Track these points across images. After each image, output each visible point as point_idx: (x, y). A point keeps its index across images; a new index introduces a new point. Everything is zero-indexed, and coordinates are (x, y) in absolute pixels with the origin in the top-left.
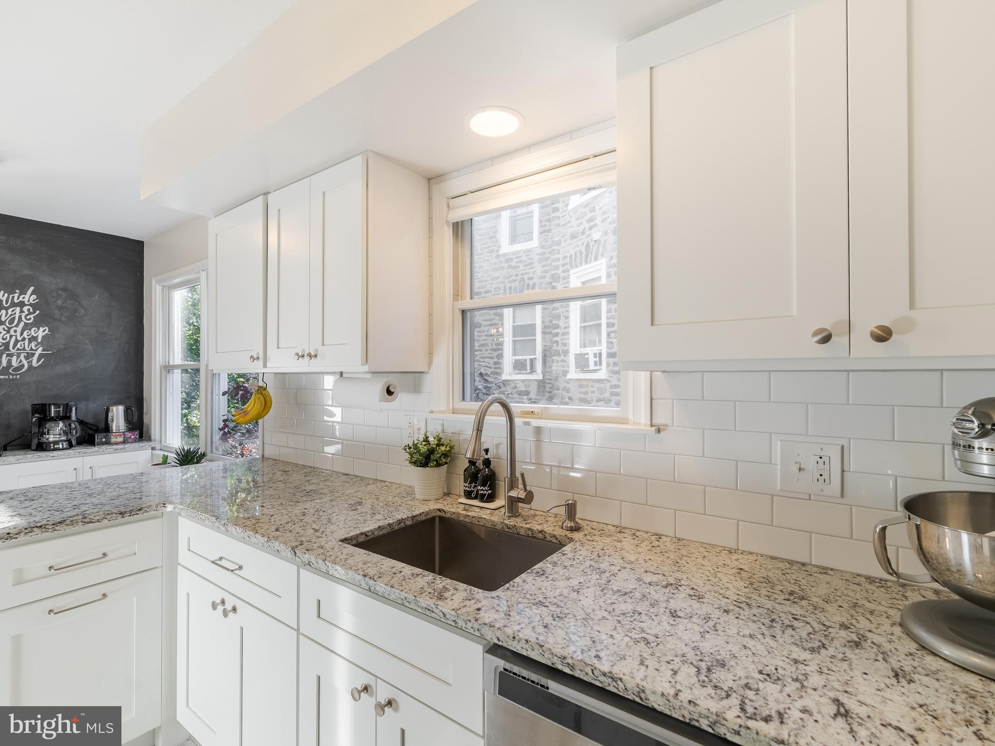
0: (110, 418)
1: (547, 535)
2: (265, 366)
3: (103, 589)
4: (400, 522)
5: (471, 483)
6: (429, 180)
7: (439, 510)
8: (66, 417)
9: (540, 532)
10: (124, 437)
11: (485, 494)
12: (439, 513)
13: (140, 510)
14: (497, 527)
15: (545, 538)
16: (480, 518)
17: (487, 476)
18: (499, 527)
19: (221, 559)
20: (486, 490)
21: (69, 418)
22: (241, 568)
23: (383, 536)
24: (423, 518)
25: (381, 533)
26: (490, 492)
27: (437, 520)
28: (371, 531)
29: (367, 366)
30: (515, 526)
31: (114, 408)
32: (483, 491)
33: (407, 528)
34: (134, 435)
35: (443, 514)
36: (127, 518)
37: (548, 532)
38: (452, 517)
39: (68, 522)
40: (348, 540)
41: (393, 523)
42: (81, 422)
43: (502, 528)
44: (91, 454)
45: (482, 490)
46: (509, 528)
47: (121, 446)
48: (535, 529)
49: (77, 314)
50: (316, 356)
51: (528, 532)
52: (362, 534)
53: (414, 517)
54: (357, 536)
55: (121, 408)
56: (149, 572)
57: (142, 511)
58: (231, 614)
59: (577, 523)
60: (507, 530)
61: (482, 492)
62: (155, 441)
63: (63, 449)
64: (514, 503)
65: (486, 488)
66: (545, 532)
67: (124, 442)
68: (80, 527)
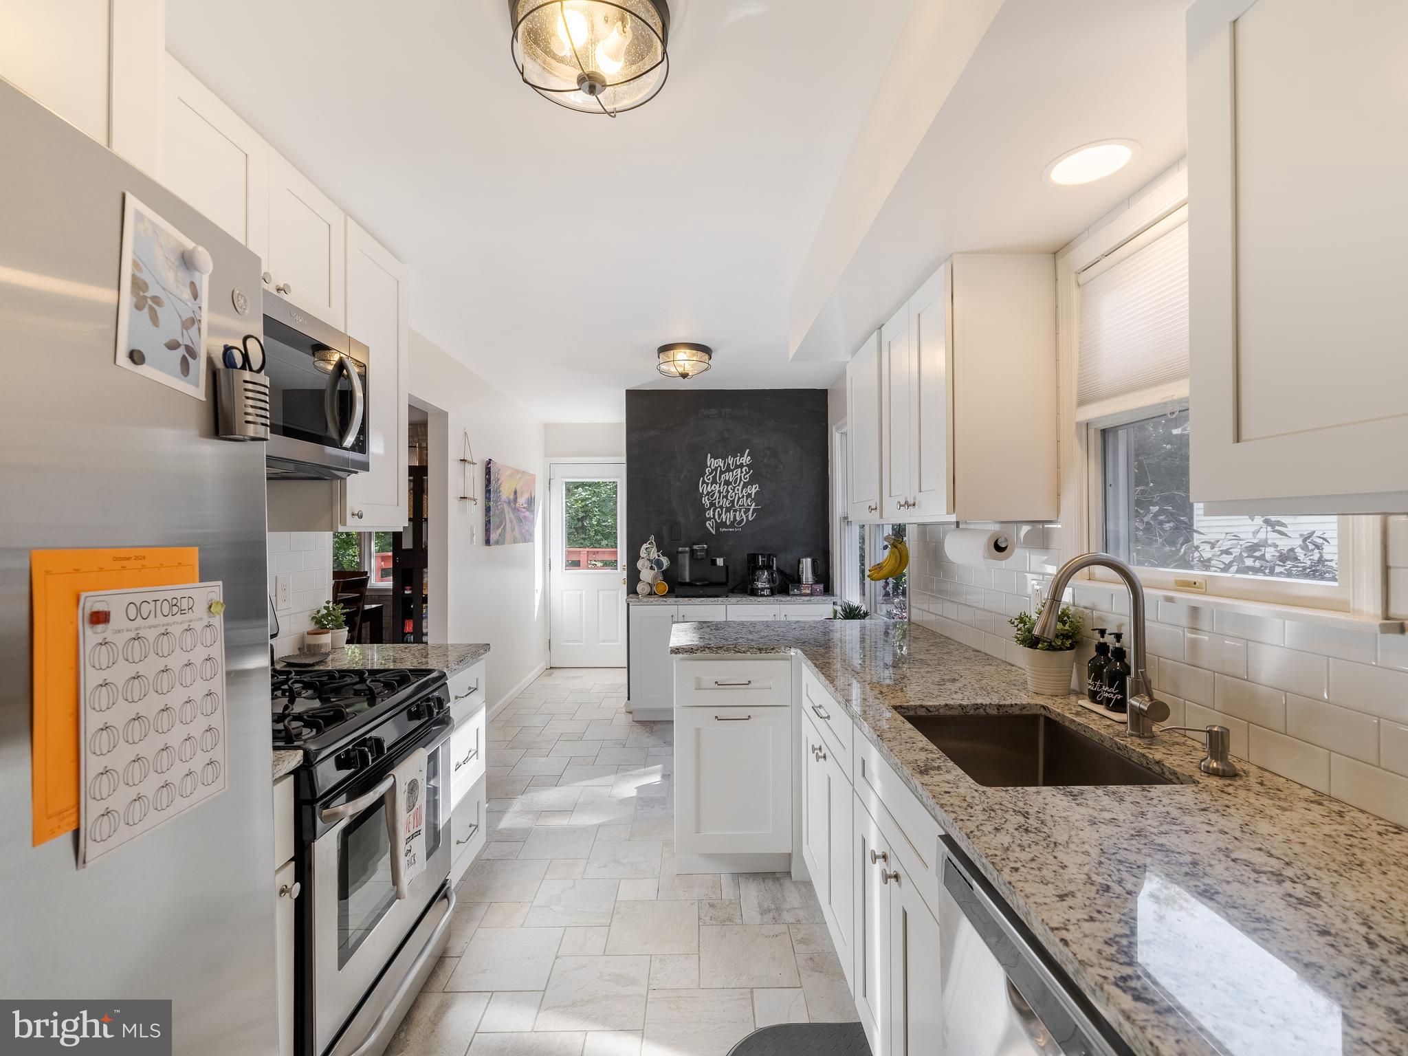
0: (801, 569)
1: (1165, 770)
2: (881, 517)
3: (749, 711)
4: (977, 707)
5: (1095, 680)
6: (1055, 253)
7: (1044, 708)
8: (768, 567)
9: (1157, 762)
10: (811, 590)
11: (1111, 699)
12: (1043, 712)
13: (773, 649)
14: (1105, 744)
15: (1163, 773)
16: (1086, 726)
17: (1117, 672)
18: (1107, 744)
19: (820, 706)
20: (1112, 693)
21: (772, 567)
22: (828, 717)
23: (953, 717)
24: (1016, 711)
25: (949, 713)
26: (1119, 697)
27: (1042, 721)
28: (935, 706)
29: (955, 515)
30: (1126, 747)
31: (804, 560)
32: (1109, 693)
33: (988, 717)
34: (820, 587)
35: (1048, 715)
36: (763, 655)
37: (1168, 765)
38: (1058, 719)
39: (725, 648)
40: (904, 708)
41: (967, 705)
42: (780, 571)
43: (1111, 746)
44: (786, 603)
45: (1106, 691)
46: (1119, 749)
47: (808, 598)
48: (1151, 756)
49: (777, 470)
50: (914, 505)
51: (1142, 759)
52: (922, 706)
53: (1000, 706)
54: (916, 707)
55: (809, 560)
56: (783, 708)
57: (774, 651)
58: (822, 760)
59: (1231, 765)
60: (1116, 751)
61: (1106, 695)
62: (836, 596)
63: (767, 596)
64: (1141, 717)
65: (1113, 690)
66: (1163, 765)
67: (811, 594)
68: (732, 655)
